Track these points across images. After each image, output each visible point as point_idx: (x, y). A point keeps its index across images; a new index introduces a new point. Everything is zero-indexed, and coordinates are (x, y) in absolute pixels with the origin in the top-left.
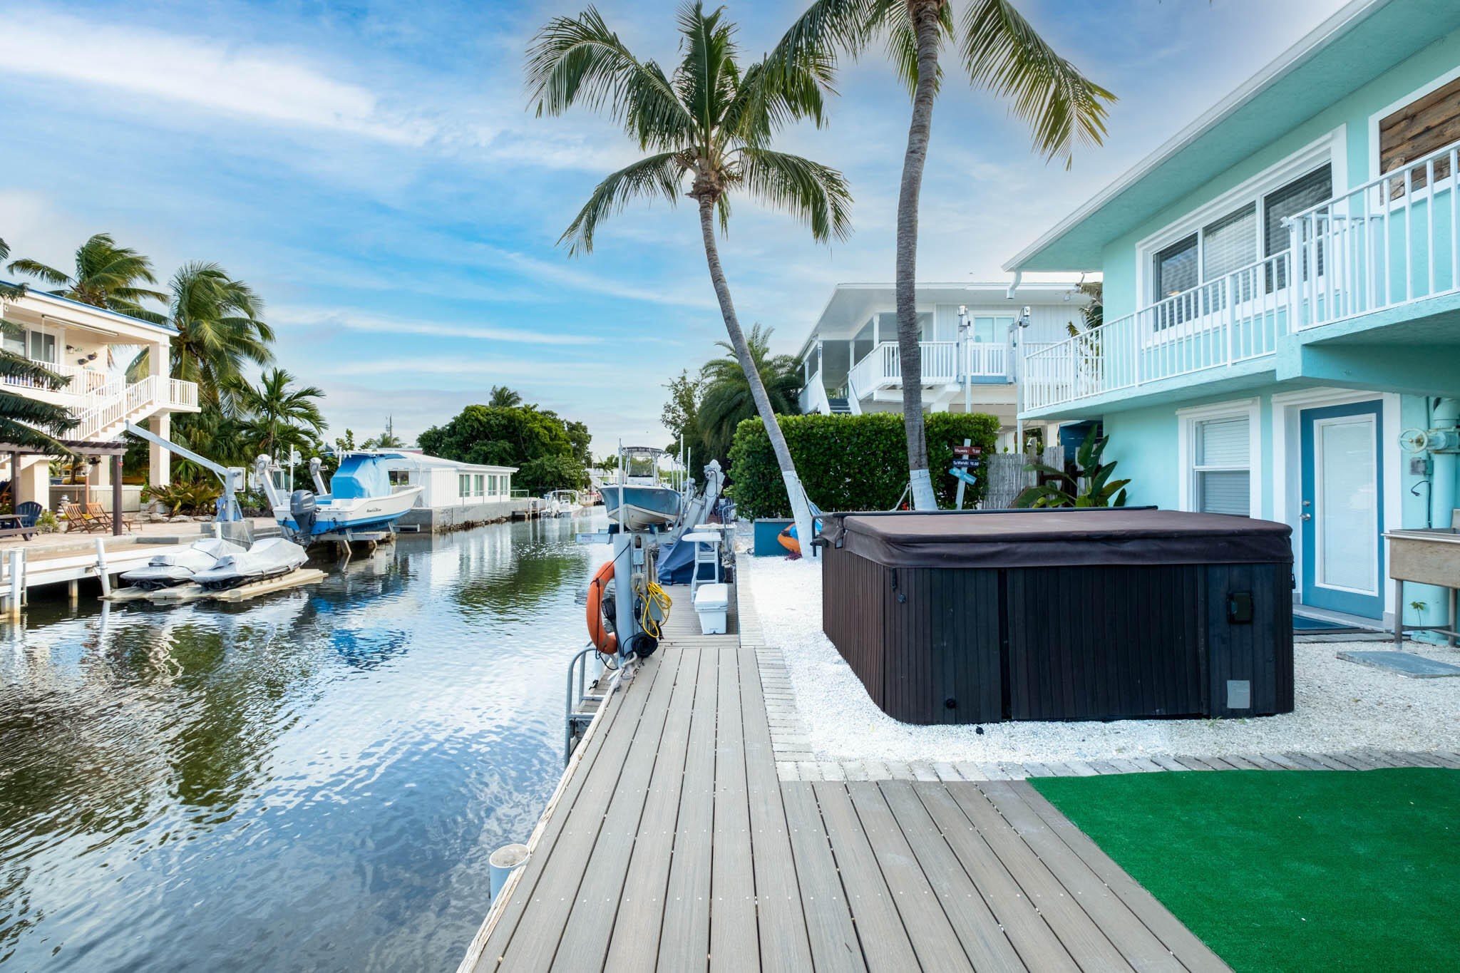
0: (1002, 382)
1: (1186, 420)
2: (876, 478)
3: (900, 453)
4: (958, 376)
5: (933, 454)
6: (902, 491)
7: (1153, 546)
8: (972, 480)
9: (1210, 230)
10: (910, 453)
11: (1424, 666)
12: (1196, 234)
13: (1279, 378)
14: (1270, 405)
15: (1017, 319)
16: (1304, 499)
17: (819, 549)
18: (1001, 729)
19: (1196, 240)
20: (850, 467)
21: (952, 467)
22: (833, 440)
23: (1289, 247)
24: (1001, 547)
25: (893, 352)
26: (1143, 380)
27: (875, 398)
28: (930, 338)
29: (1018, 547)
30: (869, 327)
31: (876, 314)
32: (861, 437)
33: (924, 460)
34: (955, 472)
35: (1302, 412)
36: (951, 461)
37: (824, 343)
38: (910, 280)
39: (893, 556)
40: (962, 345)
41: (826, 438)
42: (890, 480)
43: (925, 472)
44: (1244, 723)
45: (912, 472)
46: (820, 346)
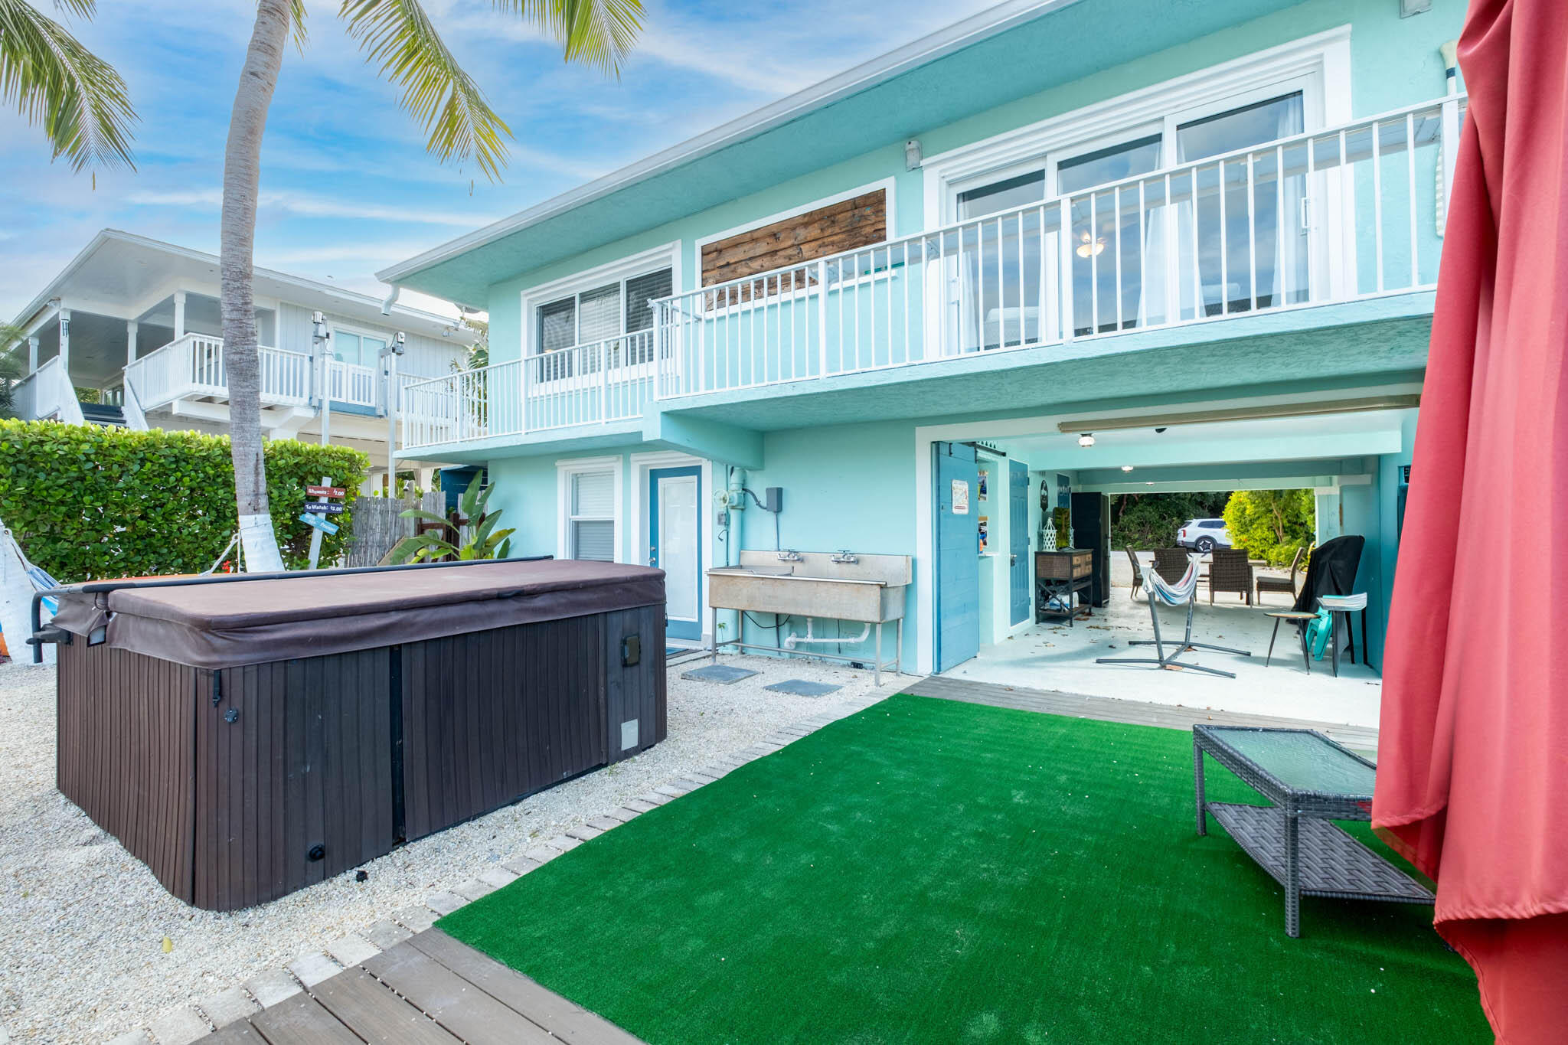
0: (370, 413)
1: (565, 469)
2: (175, 527)
3: (221, 492)
4: (311, 398)
5: (275, 493)
6: (224, 544)
7: (561, 598)
8: (332, 529)
9: (585, 297)
10: (239, 490)
11: (732, 673)
12: (573, 298)
13: (645, 439)
14: (629, 462)
15: (389, 345)
16: (651, 545)
17: (50, 650)
18: (393, 861)
19: (574, 303)
20: (123, 508)
21: (303, 513)
22: (90, 465)
23: (652, 326)
24: (394, 617)
25: (209, 352)
26: (529, 428)
27: (175, 411)
28: (269, 341)
29: (416, 616)
30: (168, 307)
31: (180, 291)
32: (148, 465)
33: (263, 501)
34: (308, 518)
35: (651, 470)
36: (303, 505)
37: (73, 314)
38: (244, 249)
39: (215, 650)
40: (318, 361)
41: (74, 462)
42: (202, 528)
43: (265, 518)
44: (635, 761)
45: (241, 518)
46: (65, 318)
